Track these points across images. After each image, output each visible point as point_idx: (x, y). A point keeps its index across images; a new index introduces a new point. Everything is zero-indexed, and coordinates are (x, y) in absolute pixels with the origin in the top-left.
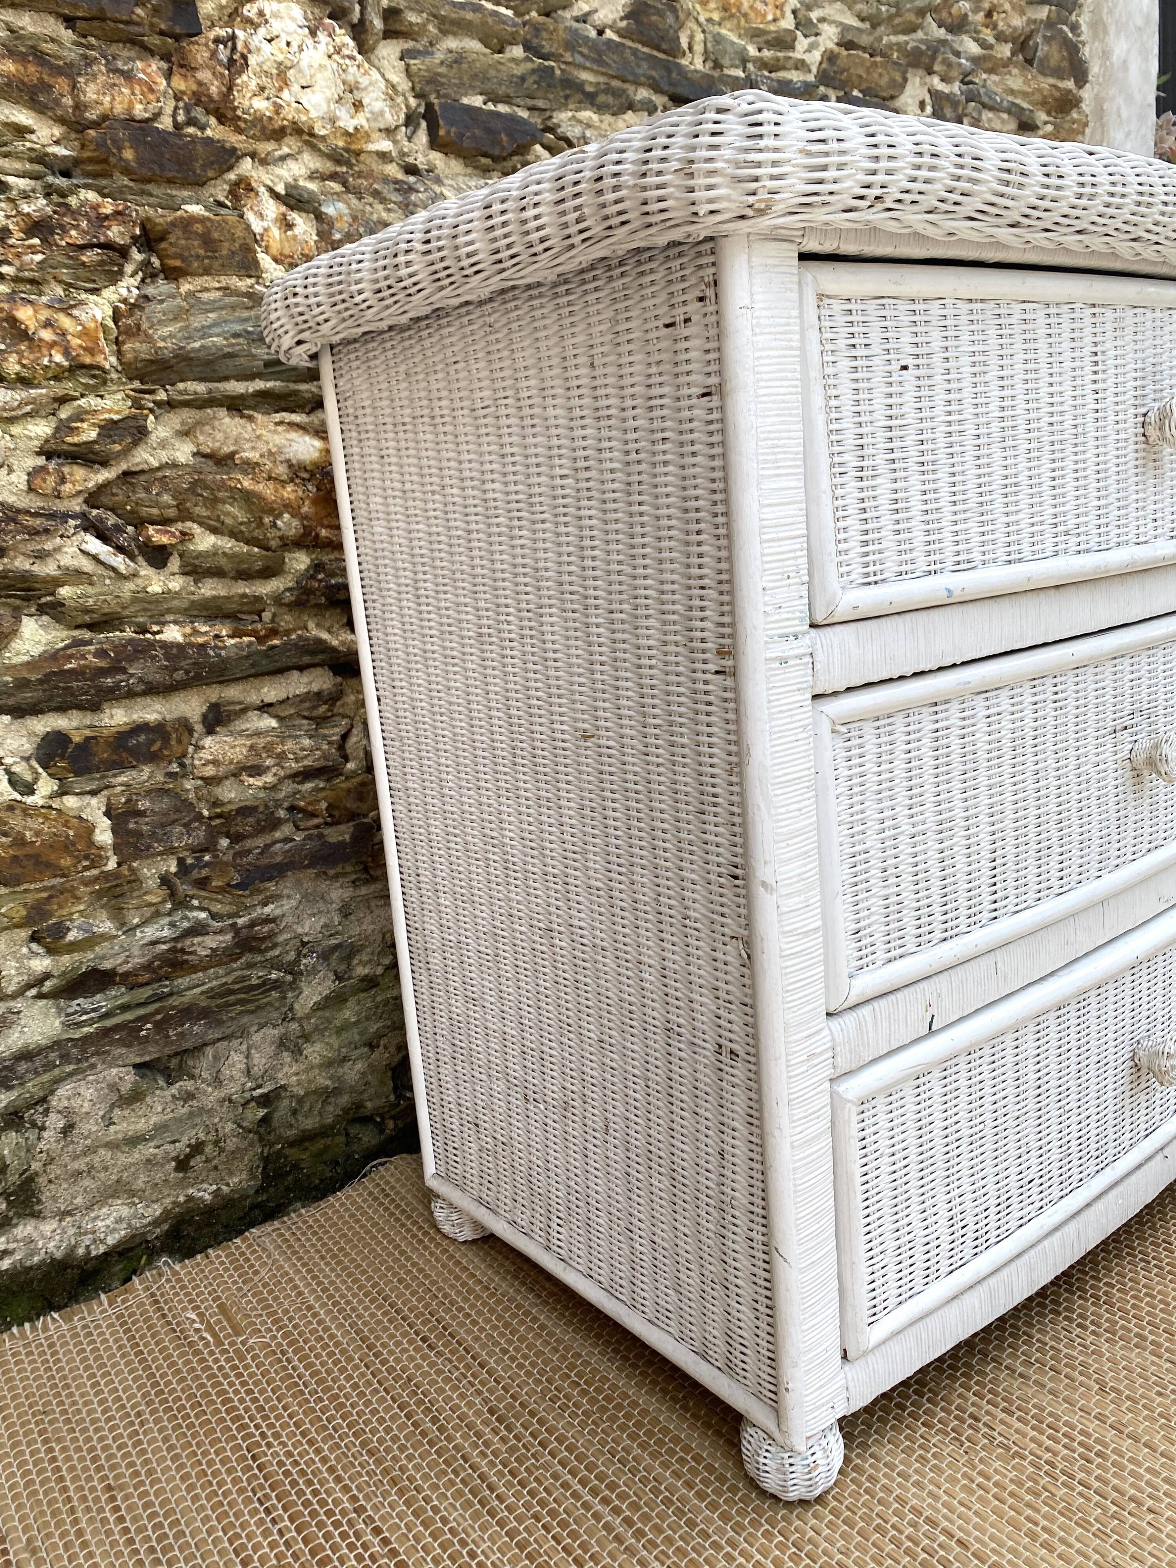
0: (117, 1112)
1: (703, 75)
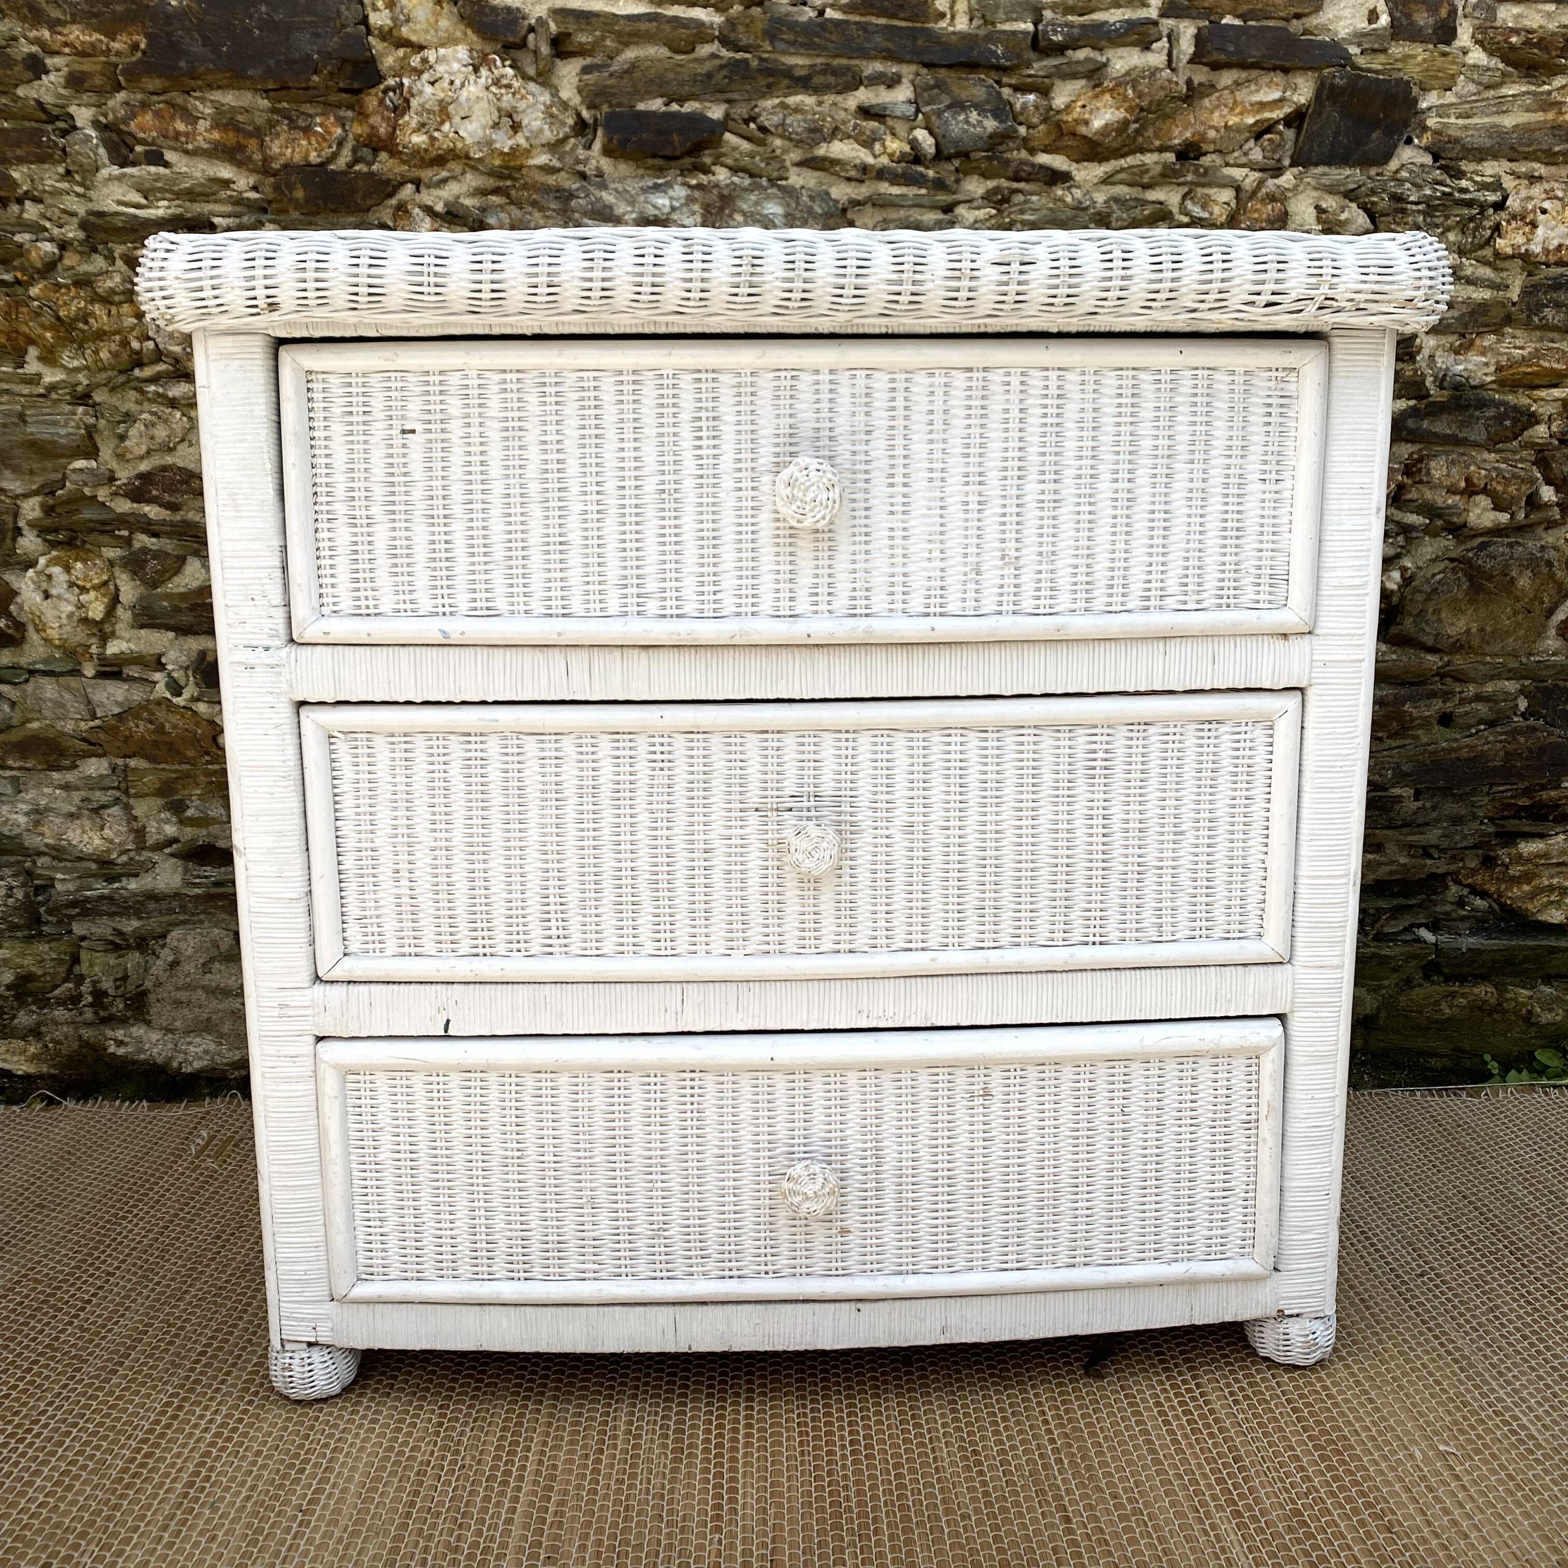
0: (217, 965)
1: (963, 36)
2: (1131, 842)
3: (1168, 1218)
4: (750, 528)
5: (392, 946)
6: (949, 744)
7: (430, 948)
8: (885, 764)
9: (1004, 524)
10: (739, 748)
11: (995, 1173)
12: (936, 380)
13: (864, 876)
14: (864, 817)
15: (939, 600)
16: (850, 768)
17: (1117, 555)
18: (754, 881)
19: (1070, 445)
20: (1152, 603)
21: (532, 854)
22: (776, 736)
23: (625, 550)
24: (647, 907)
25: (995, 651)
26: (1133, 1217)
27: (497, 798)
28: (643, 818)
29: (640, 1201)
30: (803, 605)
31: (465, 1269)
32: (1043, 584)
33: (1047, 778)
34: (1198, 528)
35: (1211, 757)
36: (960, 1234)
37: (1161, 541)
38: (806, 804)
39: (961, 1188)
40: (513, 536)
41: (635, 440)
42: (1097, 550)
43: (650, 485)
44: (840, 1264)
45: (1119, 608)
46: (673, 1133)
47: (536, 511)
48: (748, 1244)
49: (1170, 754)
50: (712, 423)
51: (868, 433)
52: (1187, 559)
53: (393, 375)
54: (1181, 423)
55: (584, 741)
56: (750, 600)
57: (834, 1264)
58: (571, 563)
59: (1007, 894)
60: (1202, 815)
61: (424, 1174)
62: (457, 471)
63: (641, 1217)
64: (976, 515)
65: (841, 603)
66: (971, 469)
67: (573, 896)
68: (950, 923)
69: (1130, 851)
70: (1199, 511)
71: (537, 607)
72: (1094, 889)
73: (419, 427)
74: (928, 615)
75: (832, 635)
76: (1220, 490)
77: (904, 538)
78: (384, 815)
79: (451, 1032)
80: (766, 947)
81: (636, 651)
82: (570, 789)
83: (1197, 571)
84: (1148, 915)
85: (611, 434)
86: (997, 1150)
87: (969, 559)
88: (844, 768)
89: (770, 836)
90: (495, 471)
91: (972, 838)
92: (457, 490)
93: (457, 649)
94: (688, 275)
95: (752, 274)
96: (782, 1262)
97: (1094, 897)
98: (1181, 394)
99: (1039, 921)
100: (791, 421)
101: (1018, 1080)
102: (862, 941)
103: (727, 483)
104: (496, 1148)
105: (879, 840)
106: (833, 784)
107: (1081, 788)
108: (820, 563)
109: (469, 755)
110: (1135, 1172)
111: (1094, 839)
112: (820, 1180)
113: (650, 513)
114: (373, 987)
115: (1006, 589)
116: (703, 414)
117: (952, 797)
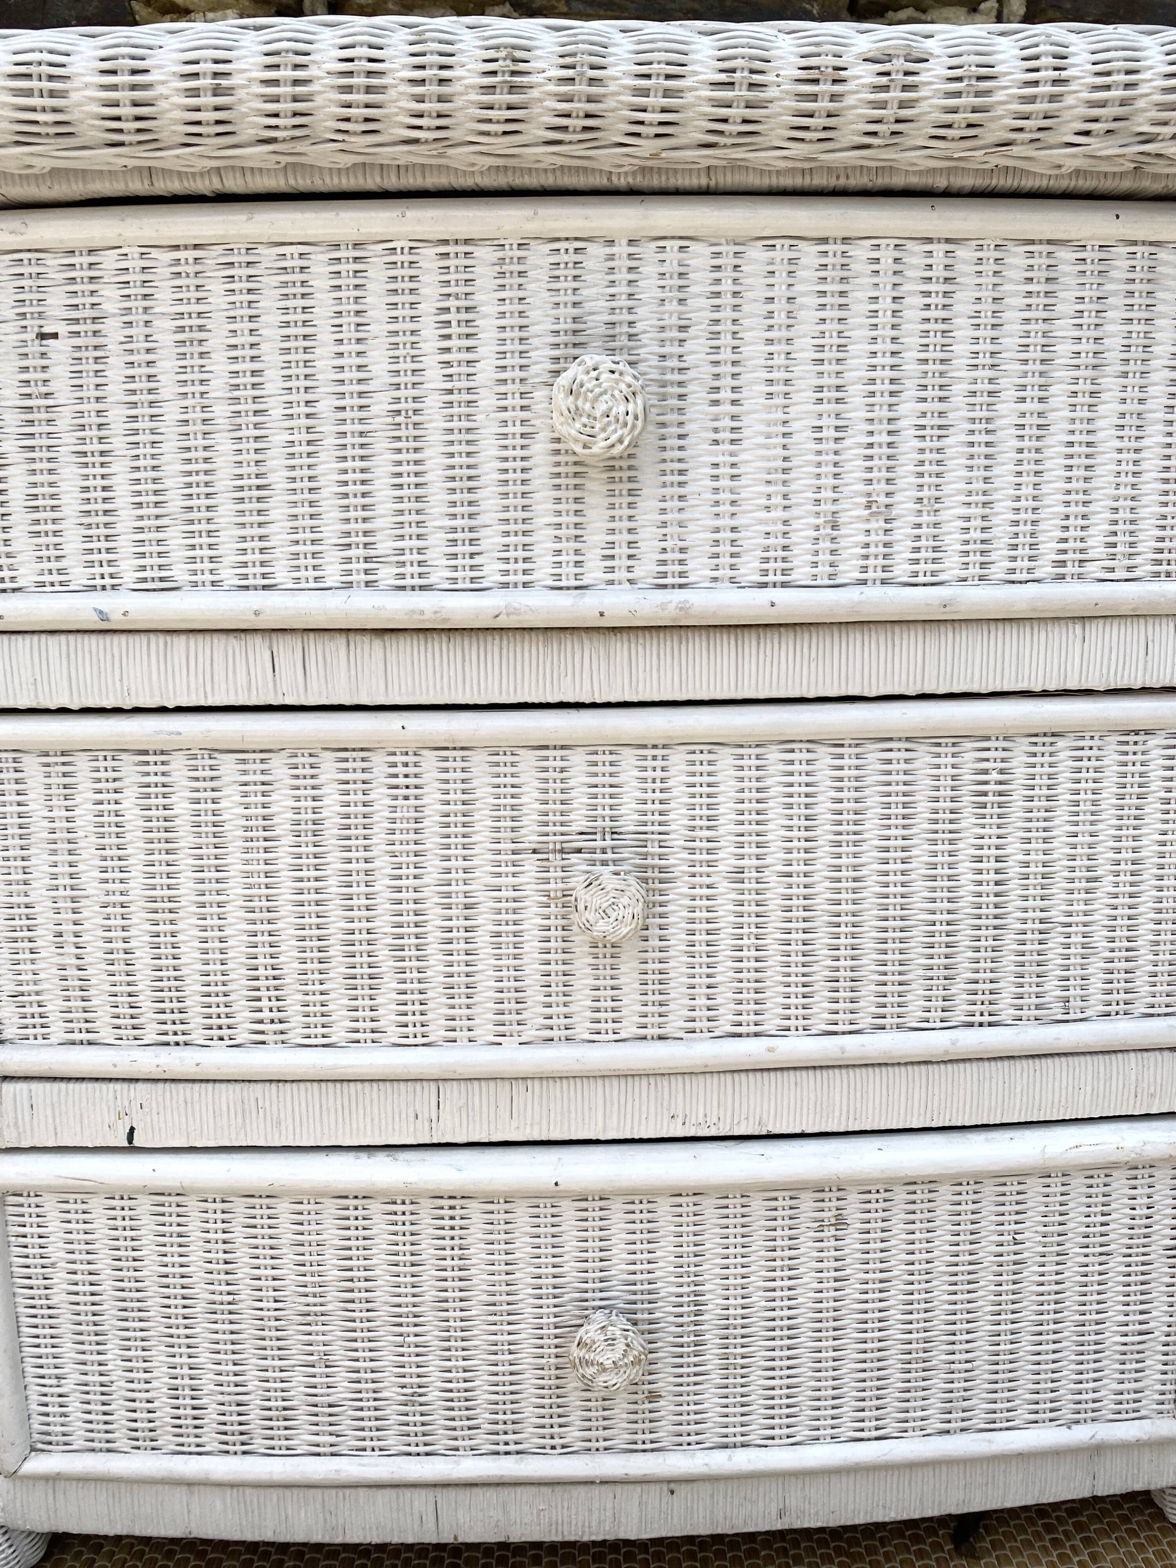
2: (1031, 892)
3: (1068, 1371)
4: (519, 464)
5: (57, 1032)
6: (792, 762)
7: (106, 1034)
8: (705, 790)
9: (870, 458)
10: (509, 770)
11: (850, 1321)
12: (777, 254)
13: (678, 939)
14: (678, 861)
15: (780, 565)
16: (658, 795)
17: (1023, 503)
18: (531, 946)
19: (961, 349)
20: (1069, 569)
21: (235, 914)
22: (559, 753)
23: (346, 495)
24: (389, 983)
25: (856, 637)
26: (1024, 1369)
27: (185, 838)
28: (383, 864)
29: (388, 1358)
30: (594, 572)
31: (167, 1440)
32: (923, 543)
33: (923, 808)
34: (1131, 468)
35: (1137, 779)
36: (803, 1397)
37: (1082, 485)
38: (600, 843)
39: (805, 1339)
40: (193, 479)
41: (359, 341)
42: (996, 496)
43: (380, 405)
44: (649, 1436)
45: (1025, 576)
46: (429, 1273)
47: (224, 444)
48: (529, 1413)
49: (1084, 775)
50: (464, 316)
51: (683, 328)
52: (1116, 510)
53: (24, 256)
54: (1113, 321)
55: (300, 760)
56: (521, 566)
57: (640, 1437)
58: (273, 515)
59: (868, 960)
60: (1124, 855)
61: (110, 1321)
62: (115, 390)
63: (389, 1379)
64: (832, 445)
65: (646, 568)
66: (825, 381)
67: (290, 968)
68: (793, 1001)
69: (1031, 903)
70: (1134, 444)
71: (228, 575)
72: (982, 954)
73: (62, 329)
74: (764, 585)
75: (633, 613)
76: (1161, 415)
77: (733, 477)
78: (40, 861)
79: (137, 1143)
80: (548, 1033)
81: (366, 639)
82: (283, 826)
83: (1129, 527)
84: (1052, 987)
85: (325, 335)
86: (852, 1290)
87: (823, 507)
88: (650, 795)
89: (552, 886)
90: (168, 388)
91: (822, 888)
92: (117, 416)
93: (123, 638)
96: (573, 1434)
97: (982, 965)
98: (1113, 280)
99: (910, 997)
100: (576, 312)
101: (882, 1205)
102: (675, 1024)
103: (487, 400)
104: (200, 1291)
105: (698, 891)
106: (636, 817)
107: (968, 820)
108: (617, 513)
109: (147, 779)
110: (1028, 1314)
111: (984, 888)
112: (621, 1347)
113: (381, 445)
114: (35, 1086)
115: (872, 550)
116: (452, 303)
117: (795, 833)
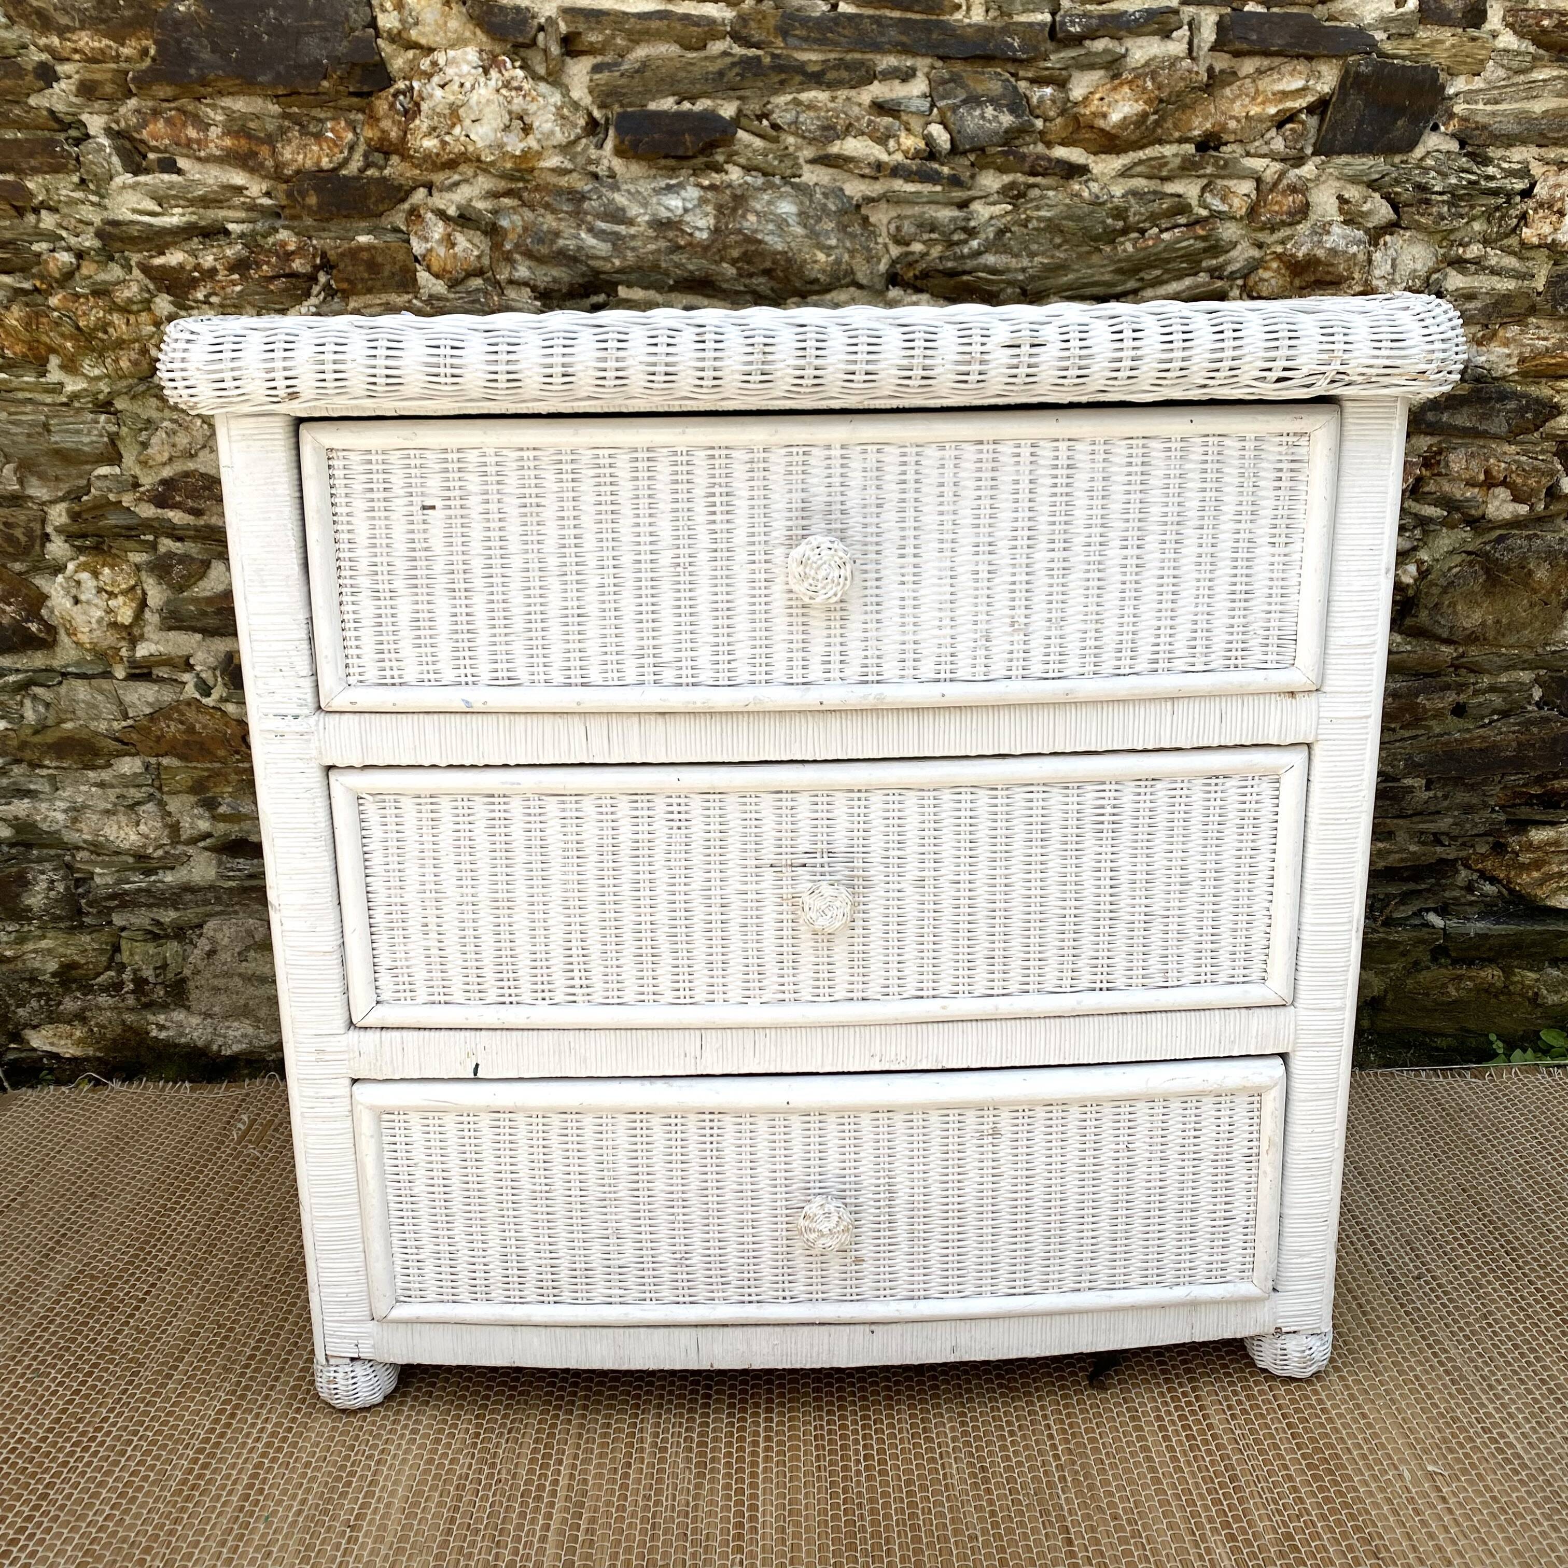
0: (252, 954)
1: (979, 28)
2: (1138, 893)
3: (1170, 1244)
4: (764, 600)
5: (422, 995)
6: (959, 802)
7: (459, 996)
8: (897, 821)
9: (1014, 591)
10: (753, 808)
11: (1004, 1206)
12: (946, 454)
13: (876, 927)
14: (876, 872)
15: (949, 667)
16: (862, 826)
17: (1126, 620)
18: (769, 934)
19: (1080, 513)
20: (1161, 665)
21: (555, 909)
22: (790, 796)
23: (641, 621)
24: (666, 959)
25: (1005, 715)
26: (1136, 1244)
27: (520, 856)
28: (662, 875)
29: (663, 1231)
30: (816, 673)
31: (498, 1293)
32: (1052, 649)
33: (1056, 833)
34: (1207, 592)
35: (1218, 811)
36: (970, 1261)
37: (1170, 605)
38: (819, 860)
39: (971, 1220)
40: (532, 609)
41: (651, 515)
42: (1106, 615)
43: (665, 559)
44: (854, 1290)
45: (1128, 671)
46: (694, 1170)
47: (554, 583)
48: (766, 1272)
49: (1177, 808)
50: (725, 499)
51: (879, 506)
52: (1195, 622)
53: (412, 452)
54: (1191, 490)
55: (603, 802)
56: (764, 669)
57: (848, 1290)
58: (589, 634)
59: (1016, 943)
60: (1208, 866)
61: (457, 1205)
62: (476, 546)
63: (664, 1247)
64: (986, 584)
65: (853, 671)
66: (981, 539)
67: (595, 949)
68: (960, 972)
69: (1137, 901)
70: (1208, 576)
71: (557, 676)
72: (1101, 938)
73: (439, 503)
74: (938, 681)
75: (844, 702)
76: (1229, 554)
77: (915, 607)
78: (412, 871)
79: (479, 1075)
80: (781, 996)
81: (653, 717)
82: (590, 849)
83: (1205, 634)
84: (1154, 962)
85: (626, 510)
86: (1005, 1184)
87: (979, 626)
88: (856, 826)
89: (784, 891)
90: (514, 545)
91: (982, 891)
92: (477, 564)
93: (480, 716)
94: (700, 364)
95: (763, 363)
96: (799, 1289)
97: (1101, 946)
98: (1191, 461)
99: (1047, 969)
100: (804, 495)
101: (1027, 1120)
102: (874, 989)
103: (741, 556)
104: (525, 1184)
105: (891, 894)
106: (846, 841)
107: (1089, 842)
108: (832, 632)
109: (493, 815)
110: (1139, 1203)
111: (1102, 891)
112: (835, 1219)
113: (666, 585)
114: (405, 1033)
115: (1015, 655)
116: (717, 490)
117: (962, 852)
